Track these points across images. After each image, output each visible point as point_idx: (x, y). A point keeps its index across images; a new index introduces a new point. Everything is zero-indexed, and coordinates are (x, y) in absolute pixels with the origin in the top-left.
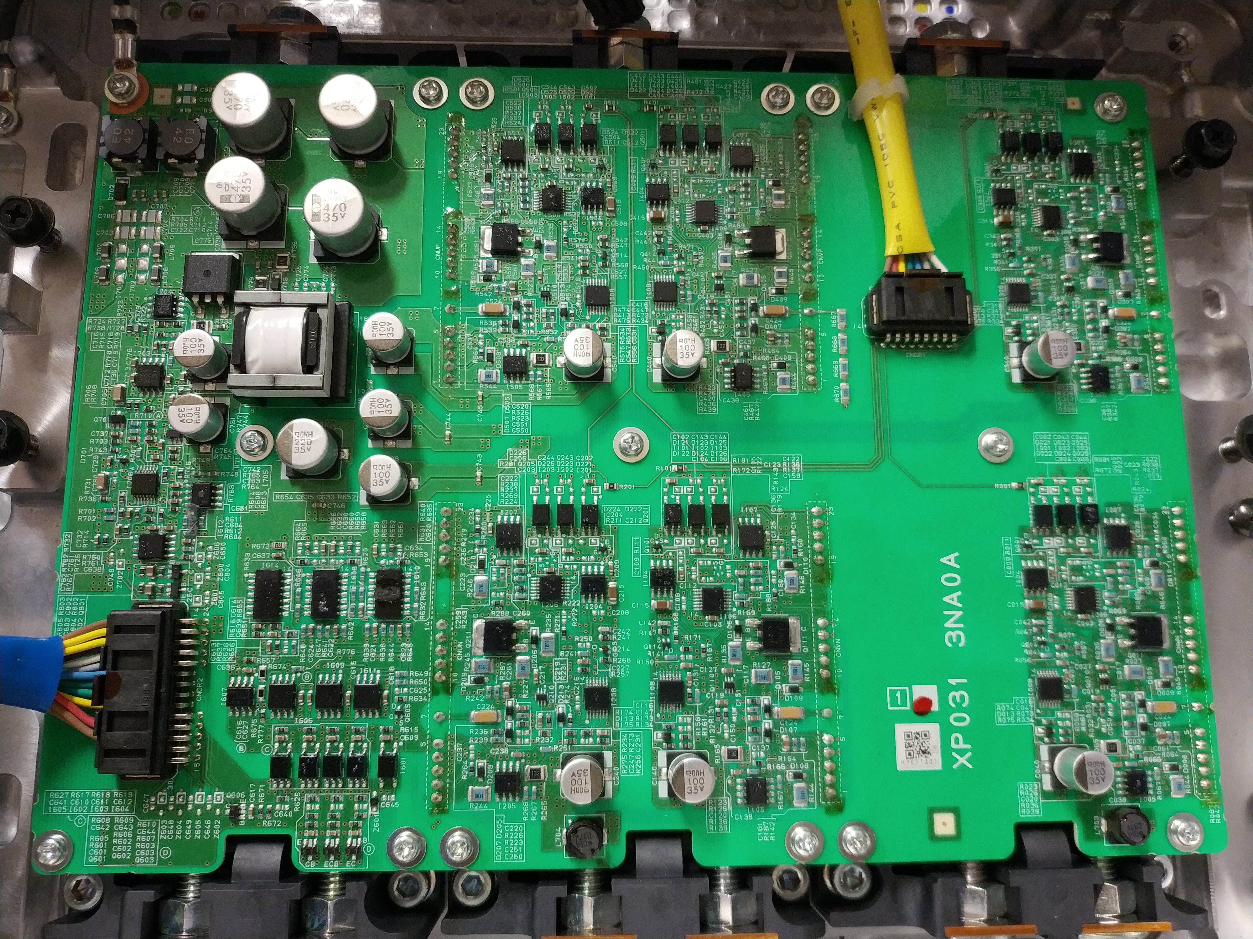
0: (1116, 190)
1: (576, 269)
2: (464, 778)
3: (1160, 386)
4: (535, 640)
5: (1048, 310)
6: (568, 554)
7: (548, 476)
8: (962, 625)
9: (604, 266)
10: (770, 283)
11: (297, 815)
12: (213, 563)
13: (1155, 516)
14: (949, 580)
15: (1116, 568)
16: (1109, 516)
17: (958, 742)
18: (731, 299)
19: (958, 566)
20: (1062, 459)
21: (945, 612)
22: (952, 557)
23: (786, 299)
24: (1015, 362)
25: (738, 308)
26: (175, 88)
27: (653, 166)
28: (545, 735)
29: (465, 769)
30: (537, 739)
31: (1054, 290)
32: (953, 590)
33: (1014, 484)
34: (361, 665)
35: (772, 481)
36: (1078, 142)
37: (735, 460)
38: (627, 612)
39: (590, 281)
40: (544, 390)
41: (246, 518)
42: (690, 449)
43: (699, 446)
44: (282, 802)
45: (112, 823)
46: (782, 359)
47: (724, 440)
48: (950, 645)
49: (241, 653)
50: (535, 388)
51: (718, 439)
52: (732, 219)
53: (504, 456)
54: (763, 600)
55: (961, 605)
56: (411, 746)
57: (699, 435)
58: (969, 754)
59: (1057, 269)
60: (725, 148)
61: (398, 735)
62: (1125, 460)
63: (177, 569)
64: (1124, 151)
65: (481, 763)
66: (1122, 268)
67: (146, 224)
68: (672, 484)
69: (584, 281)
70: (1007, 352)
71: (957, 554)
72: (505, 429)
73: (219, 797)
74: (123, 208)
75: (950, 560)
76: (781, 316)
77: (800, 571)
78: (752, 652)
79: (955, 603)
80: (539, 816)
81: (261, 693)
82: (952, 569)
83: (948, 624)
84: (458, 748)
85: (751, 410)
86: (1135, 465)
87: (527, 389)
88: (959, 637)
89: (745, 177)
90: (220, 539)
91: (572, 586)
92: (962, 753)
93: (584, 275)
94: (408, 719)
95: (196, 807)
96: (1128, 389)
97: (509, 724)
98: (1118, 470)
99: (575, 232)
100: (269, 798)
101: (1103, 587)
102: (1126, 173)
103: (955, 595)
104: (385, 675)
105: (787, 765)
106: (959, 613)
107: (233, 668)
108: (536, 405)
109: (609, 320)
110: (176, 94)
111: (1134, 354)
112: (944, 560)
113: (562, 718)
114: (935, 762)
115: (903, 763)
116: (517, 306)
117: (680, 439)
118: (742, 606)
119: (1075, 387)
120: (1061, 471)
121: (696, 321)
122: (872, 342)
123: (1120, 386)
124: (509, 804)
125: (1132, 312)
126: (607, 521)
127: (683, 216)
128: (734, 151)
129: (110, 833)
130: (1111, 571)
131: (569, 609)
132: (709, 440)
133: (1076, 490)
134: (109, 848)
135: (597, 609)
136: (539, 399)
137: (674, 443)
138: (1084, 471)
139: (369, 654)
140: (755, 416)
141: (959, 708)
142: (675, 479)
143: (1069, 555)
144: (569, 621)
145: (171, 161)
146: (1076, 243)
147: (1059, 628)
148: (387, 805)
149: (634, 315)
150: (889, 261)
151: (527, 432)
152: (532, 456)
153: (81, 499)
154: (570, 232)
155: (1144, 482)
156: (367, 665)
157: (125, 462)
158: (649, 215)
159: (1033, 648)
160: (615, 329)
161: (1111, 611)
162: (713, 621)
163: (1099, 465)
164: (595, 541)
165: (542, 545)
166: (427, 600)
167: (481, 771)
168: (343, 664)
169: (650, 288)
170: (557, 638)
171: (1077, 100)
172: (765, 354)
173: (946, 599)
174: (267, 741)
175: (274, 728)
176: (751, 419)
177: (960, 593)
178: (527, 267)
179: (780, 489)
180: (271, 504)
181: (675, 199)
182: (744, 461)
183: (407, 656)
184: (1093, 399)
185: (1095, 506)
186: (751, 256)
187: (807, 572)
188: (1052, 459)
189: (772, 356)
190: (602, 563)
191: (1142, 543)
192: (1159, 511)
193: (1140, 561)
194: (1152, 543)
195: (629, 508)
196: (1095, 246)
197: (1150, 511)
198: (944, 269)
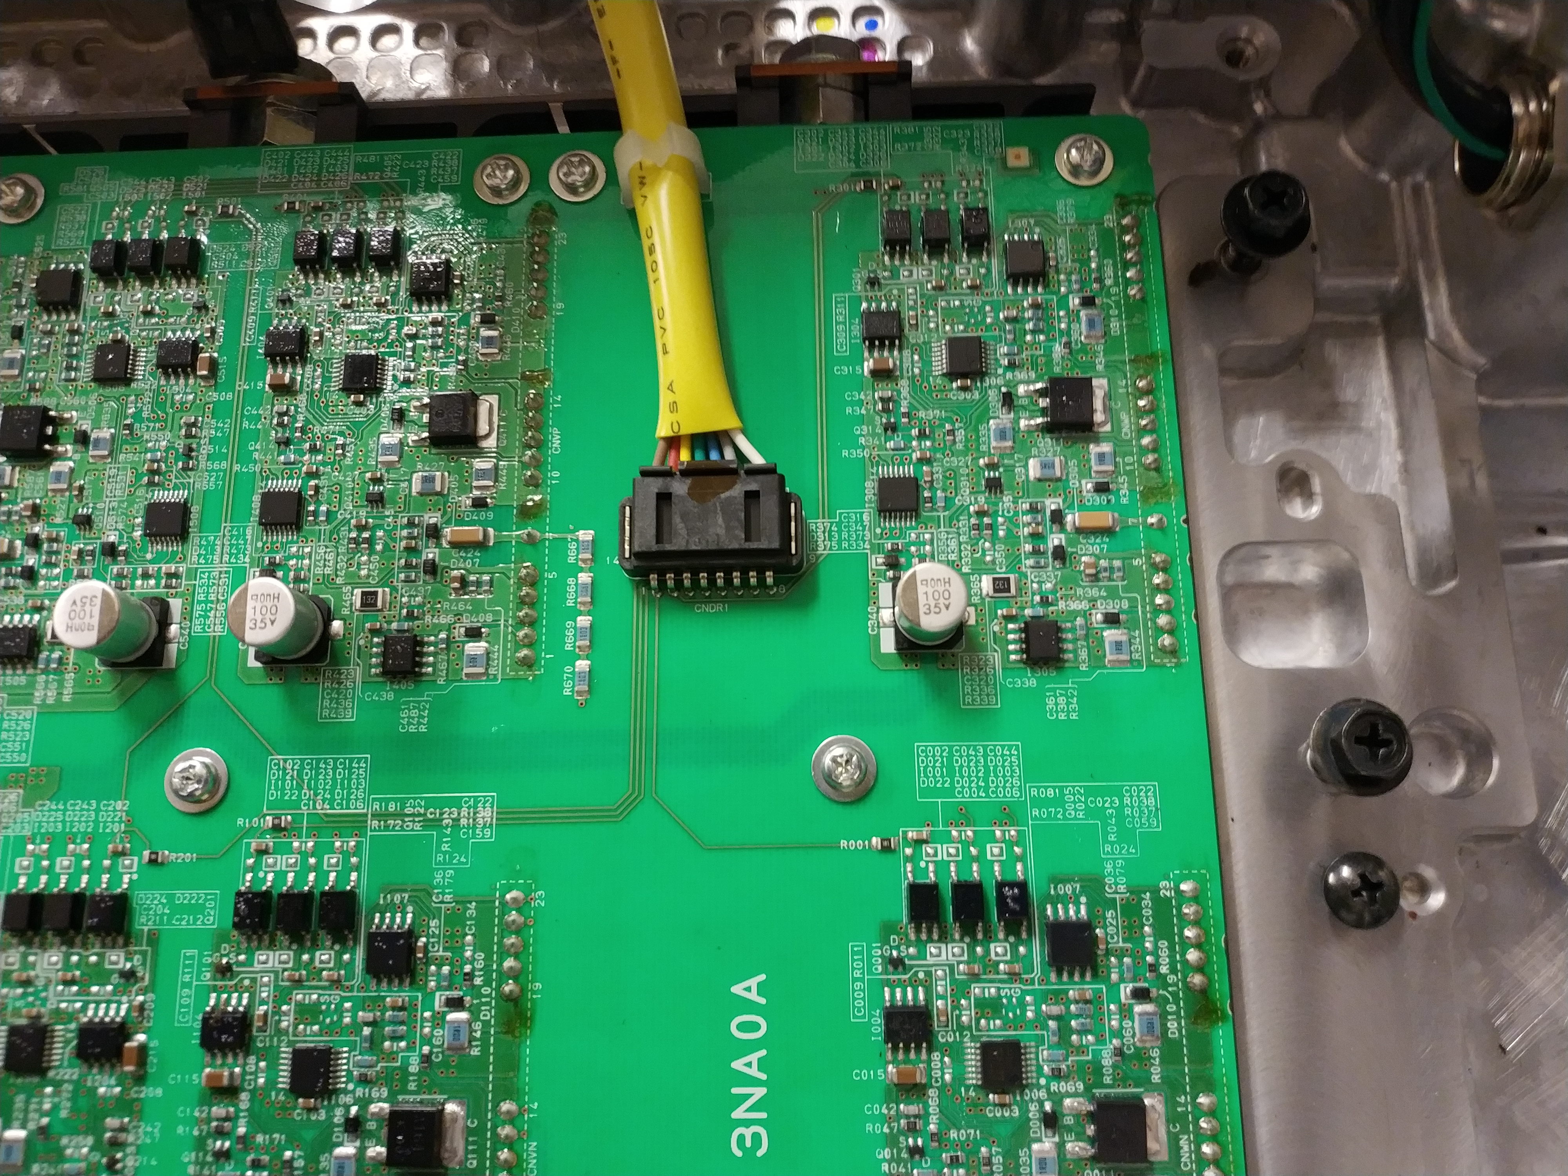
0: (1088, 302)
1: (139, 477)
3: (1163, 650)
5: (951, 521)
6: (67, 983)
7: (49, 838)
8: (763, 1115)
9: (186, 469)
13: (1147, 898)
14: (743, 1027)
15: (1067, 1002)
16: (1055, 900)
18: (396, 517)
19: (763, 1001)
20: (969, 792)
21: (735, 1090)
22: (753, 982)
23: (491, 515)
24: (886, 615)
25: (405, 533)
27: (285, 300)
31: (965, 485)
32: (752, 1047)
33: (875, 841)
35: (440, 843)
36: (1023, 222)
37: (376, 806)
38: (159, 1092)
39: (162, 496)
40: (61, 684)
42: (300, 787)
43: (317, 780)
46: (476, 621)
47: (361, 770)
48: (739, 1153)
50: (47, 682)
51: (351, 768)
52: (405, 383)
54: (404, 1069)
55: (763, 1077)
57: (318, 761)
59: (973, 447)
60: (404, 264)
62: (1089, 792)
64: (1106, 235)
66: (1097, 439)
68: (262, 852)
69: (149, 496)
70: (872, 597)
71: (762, 977)
75: (748, 988)
76: (481, 545)
77: (475, 1012)
78: (375, 1166)
79: (754, 1072)
82: (750, 1007)
83: (738, 1114)
85: (415, 713)
86: (1109, 804)
87: (32, 684)
88: (756, 1137)
89: (435, 311)
91: (66, 1042)
93: (151, 483)
96: (1097, 659)
98: (1076, 810)
99: (145, 415)
101: (1040, 1040)
102: (1109, 271)
103: (754, 1057)
106: (761, 1091)
108: (45, 711)
109: (183, 559)
111: (1113, 594)
112: (737, 989)
116: (34, 542)
117: (285, 769)
118: (364, 1080)
119: (996, 658)
120: (966, 815)
121: (331, 557)
122: (637, 586)
123: (1083, 654)
125: (1106, 519)
126: (142, 923)
127: (325, 379)
128: (422, 272)
130: (1055, 1010)
131: (57, 1085)
132: (335, 769)
133: (993, 850)
135: (106, 1085)
136: (50, 701)
137: (273, 774)
138: (1010, 814)
140: (419, 723)
142: (269, 841)
143: (974, 977)
144: (55, 1107)
146: (1008, 400)
147: (949, 1119)
149: (227, 549)
150: (661, 445)
151: (24, 761)
152: (27, 803)
154: (137, 416)
155: (1125, 835)
158: (269, 381)
159: (899, 1161)
160: (192, 574)
161: (1054, 1087)
162: (310, 1110)
163: (1038, 802)
164: (117, 959)
165: (25, 965)
169: (256, 503)
170: (27, 1141)
171: (1024, 152)
172: (447, 612)
173: (738, 1065)
176: (412, 728)
177: (763, 1053)
178: (58, 476)
179: (452, 858)
181: (314, 352)
182: (392, 807)
184: (1030, 680)
185: (1023, 886)
186: (434, 442)
187: (487, 1014)
188: (950, 792)
189: (458, 615)
190: (125, 999)
191: (1120, 954)
192: (1155, 891)
193: (1114, 988)
194: (1138, 955)
195: (183, 896)
196: (1043, 402)
197: (1136, 892)
198: (757, 459)
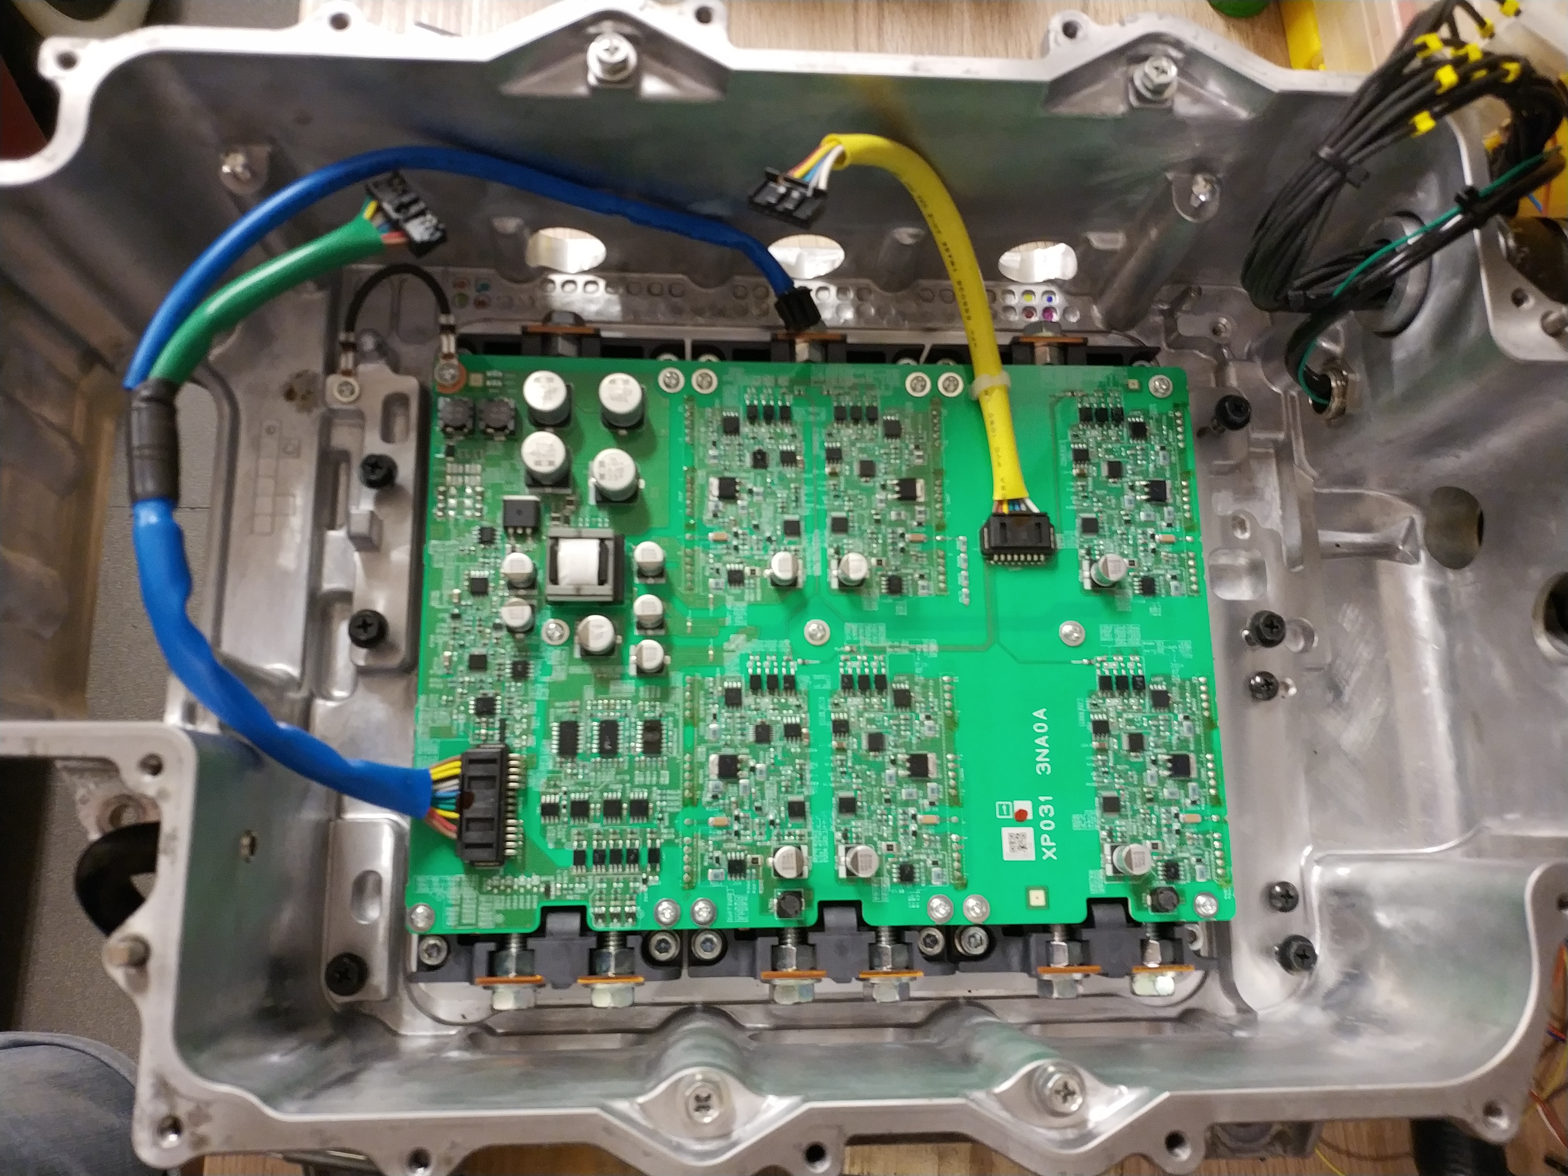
0: (1163, 448)
1: (776, 508)
2: (706, 864)
3: (1193, 591)
4: (753, 769)
5: (1111, 537)
6: (774, 709)
7: (760, 654)
8: (1048, 759)
9: (797, 507)
10: (913, 518)
11: (591, 891)
12: (528, 717)
13: (1188, 683)
14: (1039, 728)
15: (1158, 720)
16: (1153, 684)
17: (1046, 841)
18: (886, 529)
19: (1045, 718)
20: (1120, 643)
21: (1037, 751)
22: (1042, 711)
23: (924, 529)
24: (1087, 574)
25: (891, 536)
26: (484, 374)
27: (830, 435)
28: (761, 834)
29: (706, 858)
30: (756, 837)
31: (1116, 522)
32: (1042, 735)
33: (1085, 661)
34: (633, 786)
35: (916, 658)
36: (1136, 413)
37: (890, 643)
38: (816, 750)
39: (788, 517)
40: (755, 593)
41: (551, 685)
42: (859, 636)
43: (865, 633)
44: (580, 883)
45: (461, 899)
46: (922, 572)
47: (882, 629)
48: (1040, 773)
49: (549, 779)
50: (749, 592)
51: (878, 628)
52: (886, 473)
53: (728, 640)
54: (911, 742)
55: (1047, 745)
56: (669, 842)
57: (865, 625)
58: (1054, 850)
59: (1119, 507)
60: (880, 421)
61: (659, 835)
62: (1166, 643)
63: (503, 722)
64: (1168, 418)
65: (717, 854)
66: (1167, 505)
67: (469, 475)
68: (846, 660)
69: (782, 517)
70: (1080, 566)
71: (1045, 710)
72: (728, 621)
73: (536, 879)
74: (451, 462)
75: (1040, 714)
76: (921, 542)
77: (936, 721)
78: (903, 778)
79: (1044, 744)
80: (757, 890)
81: (565, 807)
82: (1042, 721)
83: (1038, 759)
84: (701, 843)
85: (901, 608)
86: (1172, 648)
87: (743, 593)
88: (1046, 768)
89: (895, 443)
90: (533, 700)
91: (777, 732)
92: (1049, 848)
93: (783, 513)
94: (667, 823)
95: (520, 887)
96: (1168, 593)
97: (736, 827)
98: (1161, 650)
99: (775, 482)
100: (571, 880)
101: (1149, 734)
102: (1171, 435)
103: (1043, 739)
104: (650, 793)
105: (928, 855)
106: (1047, 751)
107: (543, 790)
108: (750, 604)
109: (800, 544)
110: (486, 378)
111: (1174, 568)
112: (1035, 714)
113: (772, 823)
114: (1030, 855)
115: (1008, 855)
116: (736, 535)
117: (852, 628)
118: (896, 746)
119: (1130, 592)
120: (1119, 652)
121: (861, 545)
122: (985, 559)
123: (1163, 591)
124: (737, 881)
125: (1172, 538)
126: (801, 687)
127: (851, 470)
128: (887, 423)
129: (460, 906)
130: (1156, 723)
131: (774, 748)
132: (872, 629)
133: (1129, 665)
134: (460, 916)
135: (794, 748)
136: (752, 600)
137: (847, 631)
138: (1136, 652)
139: (639, 779)
140: (903, 611)
141: (1047, 817)
142: (848, 656)
143: (1124, 711)
144: (776, 756)
145: (490, 431)
146: (1132, 488)
147: (1117, 762)
148: (654, 884)
149: (818, 540)
150: (996, 504)
151: (745, 623)
152: (749, 640)
153: (431, 672)
154: (772, 482)
155: (1180, 659)
156: (638, 786)
157: (462, 646)
158: (827, 470)
159: (1099, 776)
160: (804, 550)
161: (1156, 751)
162: (875, 756)
163: (1147, 647)
164: (793, 701)
165: (756, 703)
166: (678, 741)
167: (718, 860)
168: (621, 786)
169: (828, 522)
170: (768, 768)
171: (1136, 381)
172: (910, 568)
173: (1037, 741)
174: (569, 840)
175: (574, 831)
176: (901, 613)
177: (1047, 737)
178: (743, 508)
179: (921, 664)
180: (569, 675)
181: (845, 458)
182: (896, 644)
183: (665, 779)
184: (1143, 601)
185: (1143, 677)
186: (899, 499)
187: (941, 722)
188: (1113, 643)
189: (915, 569)
190: (798, 716)
191: (1178, 703)
192: (1190, 680)
193: (1176, 716)
194: (1185, 703)
195: (816, 677)
196: (1146, 490)
197: (1183, 681)
198: (1035, 510)
